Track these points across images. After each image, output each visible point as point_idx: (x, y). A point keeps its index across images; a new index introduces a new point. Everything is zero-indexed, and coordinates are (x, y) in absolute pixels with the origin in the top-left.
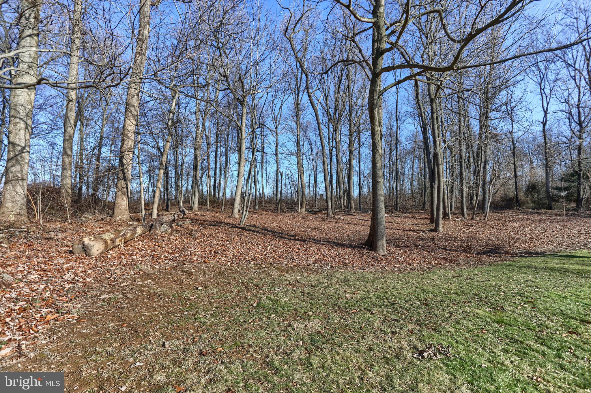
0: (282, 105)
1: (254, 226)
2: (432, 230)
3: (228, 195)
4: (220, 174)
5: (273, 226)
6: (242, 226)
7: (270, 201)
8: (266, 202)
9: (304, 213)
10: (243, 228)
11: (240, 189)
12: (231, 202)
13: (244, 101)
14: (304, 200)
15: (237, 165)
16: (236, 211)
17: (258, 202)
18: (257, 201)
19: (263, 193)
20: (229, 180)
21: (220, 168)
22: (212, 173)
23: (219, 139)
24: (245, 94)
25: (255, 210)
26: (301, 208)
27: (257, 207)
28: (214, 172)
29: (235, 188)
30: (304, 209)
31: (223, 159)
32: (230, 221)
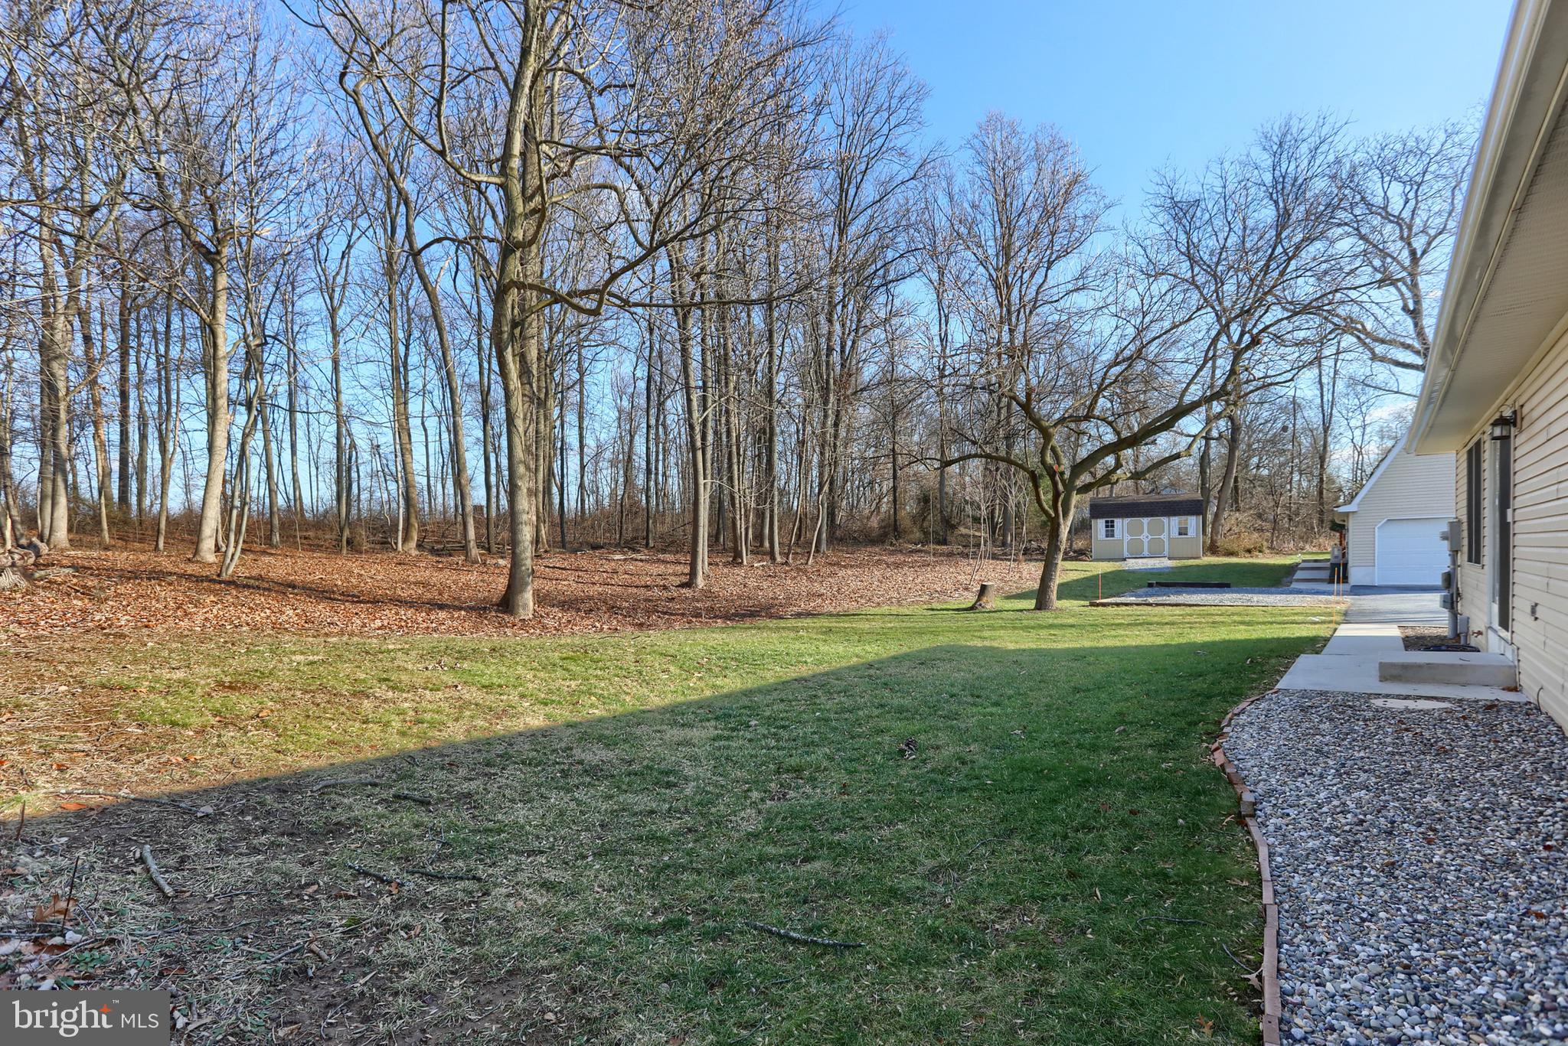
0: (349, 246)
1: (260, 578)
2: (683, 585)
3: (175, 502)
4: (143, 437)
5: (310, 578)
6: (224, 576)
7: (320, 523)
8: (306, 525)
9: (414, 553)
10: (229, 583)
11: (217, 489)
12: (189, 525)
13: (218, 253)
14: (413, 520)
15: (204, 416)
16: (208, 544)
17: (282, 524)
18: (276, 522)
19: (299, 499)
20: (178, 457)
21: (142, 416)
22: (113, 432)
23: (133, 324)
24: (220, 235)
25: (271, 546)
26: (405, 540)
27: (276, 538)
28: (118, 429)
29: (202, 482)
30: (413, 544)
31: (152, 393)
32: (191, 569)
